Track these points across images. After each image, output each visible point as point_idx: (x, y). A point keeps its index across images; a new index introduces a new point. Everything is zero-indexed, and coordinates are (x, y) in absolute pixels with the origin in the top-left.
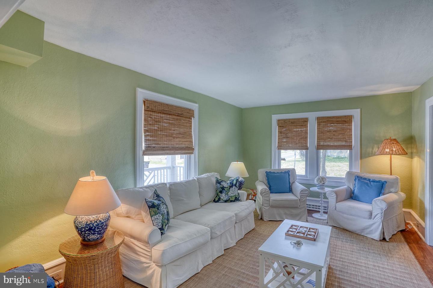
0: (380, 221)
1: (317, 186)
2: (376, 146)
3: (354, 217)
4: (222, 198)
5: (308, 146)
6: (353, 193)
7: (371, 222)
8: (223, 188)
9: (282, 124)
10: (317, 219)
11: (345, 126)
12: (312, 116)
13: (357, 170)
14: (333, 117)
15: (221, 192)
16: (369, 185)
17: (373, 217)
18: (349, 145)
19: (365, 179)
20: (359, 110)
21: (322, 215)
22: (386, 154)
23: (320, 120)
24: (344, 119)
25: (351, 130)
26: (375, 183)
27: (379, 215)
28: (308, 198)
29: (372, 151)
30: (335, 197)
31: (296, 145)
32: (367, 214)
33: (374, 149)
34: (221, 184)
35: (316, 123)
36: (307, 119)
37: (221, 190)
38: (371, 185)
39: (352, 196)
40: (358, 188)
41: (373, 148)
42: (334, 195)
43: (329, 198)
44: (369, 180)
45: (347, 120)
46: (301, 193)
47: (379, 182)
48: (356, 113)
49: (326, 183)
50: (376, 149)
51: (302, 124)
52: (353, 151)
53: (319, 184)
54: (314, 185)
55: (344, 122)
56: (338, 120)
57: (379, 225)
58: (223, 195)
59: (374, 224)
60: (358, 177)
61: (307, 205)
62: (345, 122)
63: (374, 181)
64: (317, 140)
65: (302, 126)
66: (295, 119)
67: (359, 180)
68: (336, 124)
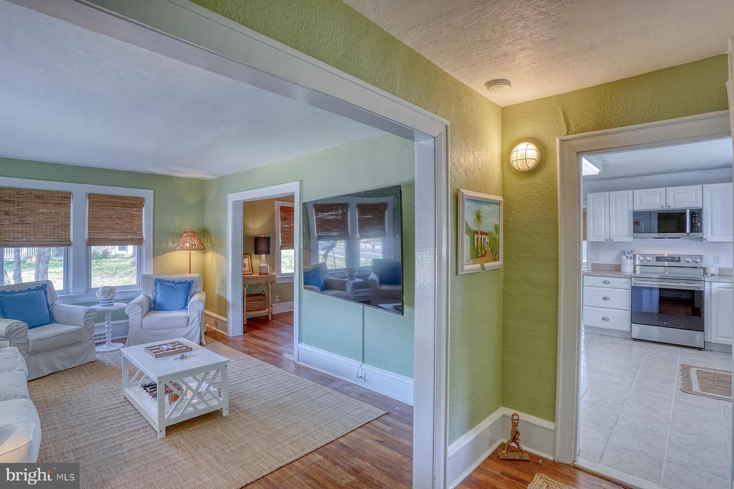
0: (198, 324)
1: (100, 301)
2: (170, 240)
3: (168, 330)
5: (72, 239)
6: (155, 302)
7: (188, 330)
10: (107, 352)
11: (134, 211)
12: (80, 192)
13: (149, 271)
14: (117, 197)
16: (175, 288)
17: (190, 323)
18: (140, 239)
19: (168, 281)
20: (152, 191)
21: (110, 345)
22: (186, 249)
23: (95, 200)
24: (133, 202)
25: (141, 217)
26: (181, 285)
27: (197, 319)
28: (96, 325)
29: (166, 247)
30: (141, 310)
31: (46, 238)
32: (184, 322)
33: (169, 244)
35: (87, 203)
36: (70, 193)
38: (178, 288)
39: (154, 306)
40: (161, 295)
41: (167, 242)
42: (139, 307)
43: (131, 317)
44: (174, 282)
45: (138, 203)
46: (86, 317)
47: (185, 282)
48: (148, 195)
49: (117, 297)
50: (170, 245)
51: (61, 202)
52: (144, 247)
53: (107, 299)
54: (98, 303)
55: (133, 206)
56: (124, 201)
57: (198, 328)
59: (192, 330)
60: (158, 280)
61: (95, 336)
62: (135, 206)
63: (179, 283)
64: (89, 230)
65: (58, 204)
66: (47, 191)
67: (161, 284)
68: (120, 208)
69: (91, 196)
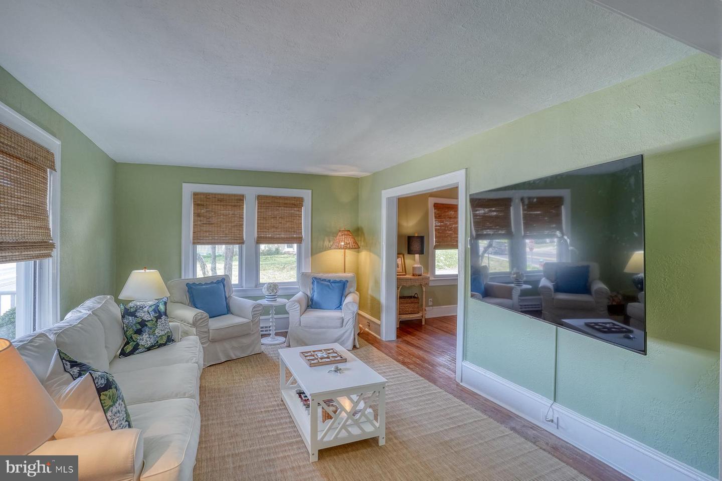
0: (352, 326)
1: (266, 297)
2: (326, 239)
3: (324, 330)
4: (141, 343)
5: (245, 239)
6: (312, 300)
7: (341, 331)
8: (143, 324)
9: (201, 201)
10: (271, 345)
11: (294, 211)
12: (250, 193)
13: (307, 269)
14: (280, 197)
15: (139, 332)
16: (331, 287)
17: (344, 324)
18: (299, 237)
19: (324, 280)
20: (310, 191)
21: (275, 338)
22: (340, 248)
23: (264, 202)
24: (293, 202)
25: (301, 217)
26: (337, 284)
27: (351, 320)
28: (262, 317)
29: (323, 245)
30: (299, 308)
31: (226, 237)
32: (338, 323)
33: (325, 243)
34: (136, 316)
35: (257, 203)
36: (243, 196)
37: (139, 327)
38: (333, 287)
39: (311, 304)
40: (318, 293)
41: (324, 241)
42: (298, 305)
43: (290, 312)
44: (329, 281)
45: (297, 203)
46: (254, 311)
47: (340, 282)
48: (306, 195)
49: (280, 293)
50: (327, 243)
51: (236, 204)
52: (303, 245)
53: (271, 294)
54: (262, 297)
55: (293, 206)
56: (286, 202)
57: (352, 331)
58: (145, 336)
59: (346, 332)
60: (316, 278)
61: (262, 328)
62: (295, 205)
63: (335, 282)
64: (258, 229)
65: (235, 206)
66: (226, 195)
67: (318, 282)
68: (283, 208)
69: (260, 198)
